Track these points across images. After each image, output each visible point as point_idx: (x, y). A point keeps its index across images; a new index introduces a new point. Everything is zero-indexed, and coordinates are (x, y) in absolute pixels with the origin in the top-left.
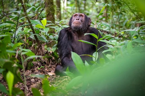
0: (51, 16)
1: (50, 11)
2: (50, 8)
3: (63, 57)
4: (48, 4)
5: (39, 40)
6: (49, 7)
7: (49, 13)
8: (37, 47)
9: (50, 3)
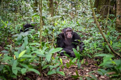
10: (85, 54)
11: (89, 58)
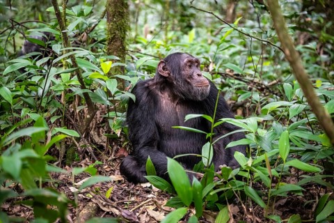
0: (118, 43)
1: (117, 32)
2: (117, 26)
3: (140, 146)
4: (114, 16)
5: (93, 101)
6: (115, 22)
7: (114, 36)
8: (88, 116)
9: (117, 14)
10: (234, 185)
11: (255, 204)
